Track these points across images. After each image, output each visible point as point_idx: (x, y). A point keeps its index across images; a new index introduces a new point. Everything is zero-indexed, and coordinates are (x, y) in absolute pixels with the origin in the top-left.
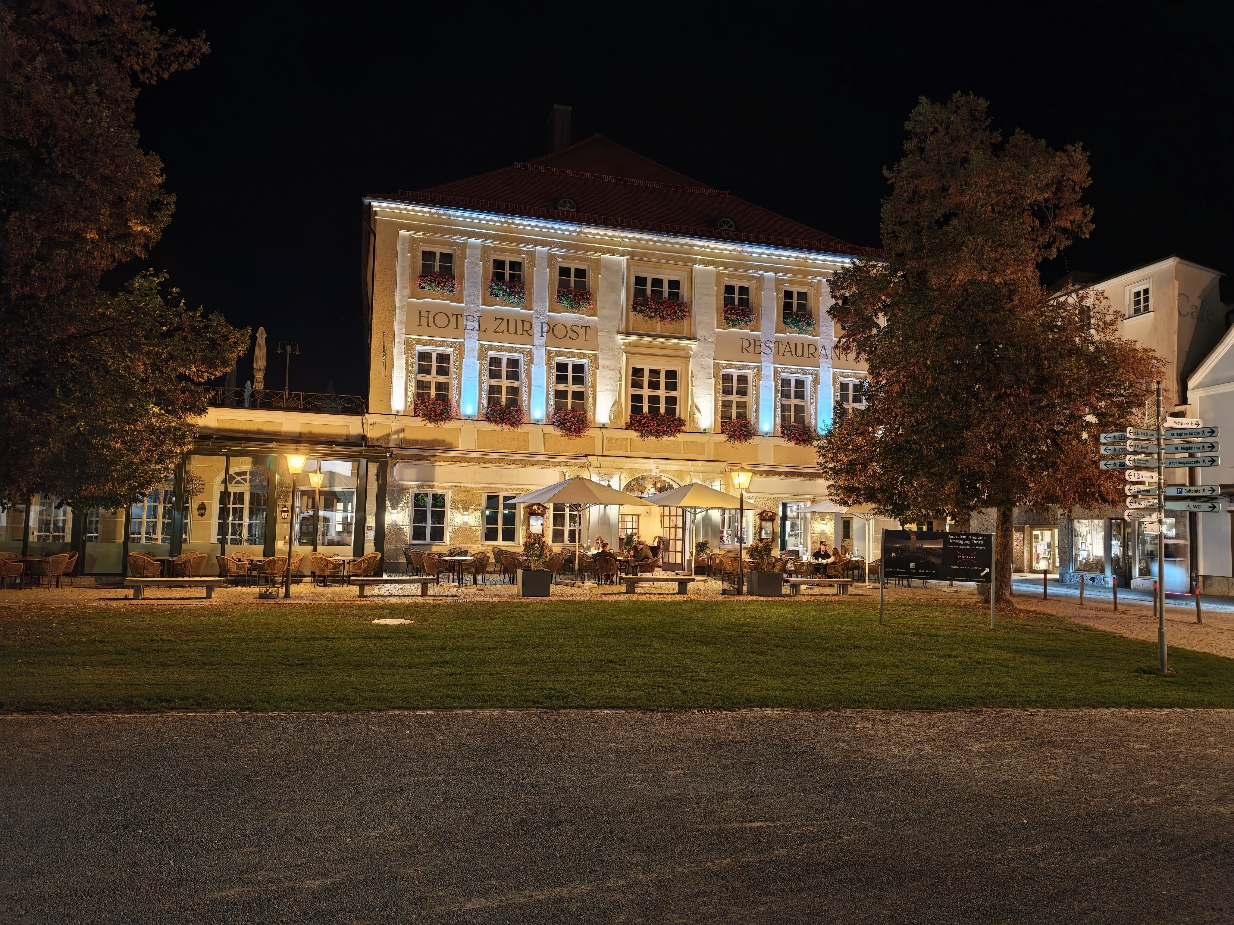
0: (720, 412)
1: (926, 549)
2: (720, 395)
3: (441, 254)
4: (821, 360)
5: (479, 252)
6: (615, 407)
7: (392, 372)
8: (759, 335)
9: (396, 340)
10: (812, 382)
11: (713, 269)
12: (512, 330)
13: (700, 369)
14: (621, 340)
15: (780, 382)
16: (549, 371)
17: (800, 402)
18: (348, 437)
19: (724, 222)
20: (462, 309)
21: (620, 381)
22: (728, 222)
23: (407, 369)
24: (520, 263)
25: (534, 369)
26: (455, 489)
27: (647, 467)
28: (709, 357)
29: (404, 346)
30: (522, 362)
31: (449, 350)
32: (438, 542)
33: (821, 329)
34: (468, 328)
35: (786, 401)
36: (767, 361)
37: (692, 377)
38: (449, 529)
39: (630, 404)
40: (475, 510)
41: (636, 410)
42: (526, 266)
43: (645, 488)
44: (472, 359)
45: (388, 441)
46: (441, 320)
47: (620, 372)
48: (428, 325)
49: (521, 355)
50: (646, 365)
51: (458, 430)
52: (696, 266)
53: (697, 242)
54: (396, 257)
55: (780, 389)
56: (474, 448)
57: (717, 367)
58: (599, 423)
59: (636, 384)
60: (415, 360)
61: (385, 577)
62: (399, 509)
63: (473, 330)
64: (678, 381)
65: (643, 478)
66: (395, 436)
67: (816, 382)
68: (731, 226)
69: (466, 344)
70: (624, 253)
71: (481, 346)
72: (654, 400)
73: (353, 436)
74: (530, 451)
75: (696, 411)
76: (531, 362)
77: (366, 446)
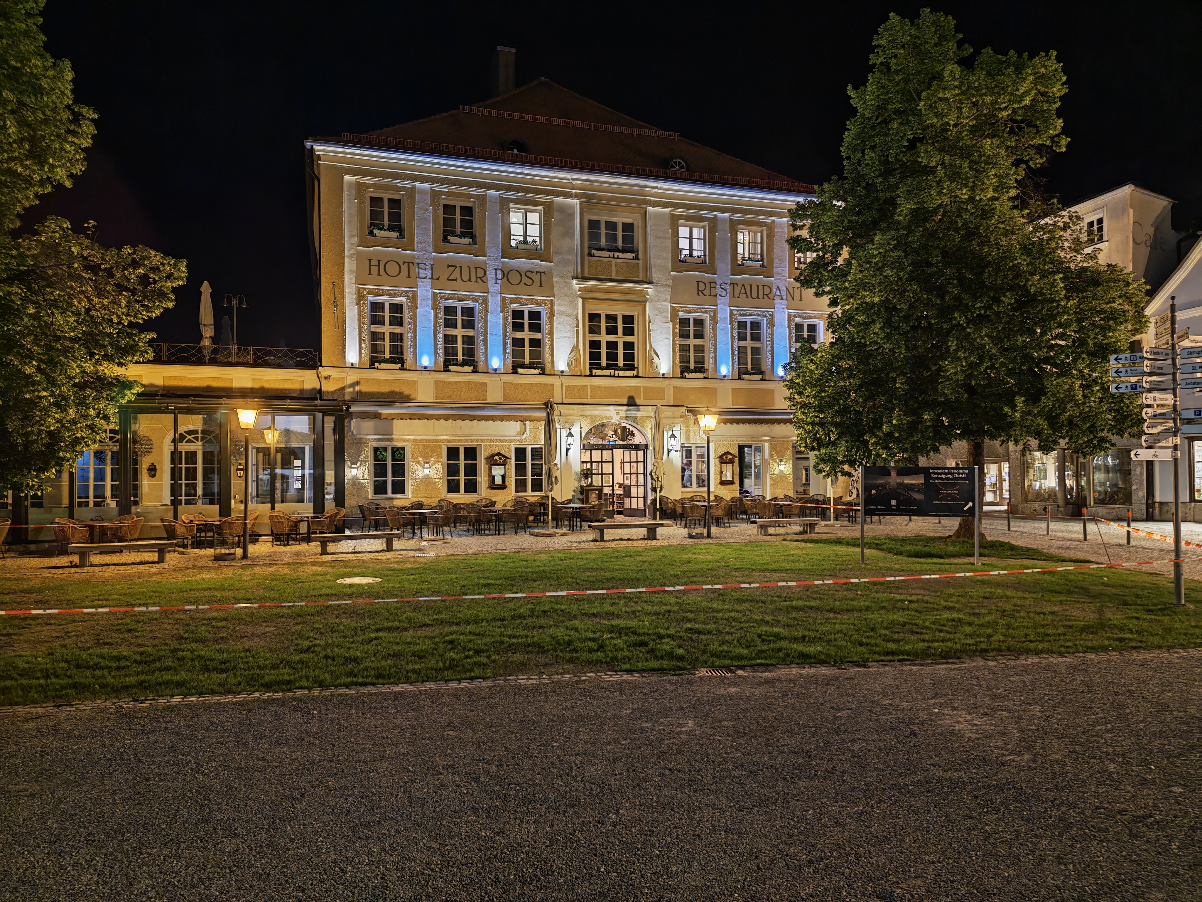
0: (678, 356)
1: (907, 484)
2: (677, 339)
3: (390, 200)
4: (776, 302)
5: (428, 197)
6: (573, 354)
7: (344, 323)
8: (714, 278)
9: (347, 290)
10: (768, 323)
11: (667, 210)
12: (465, 277)
13: (656, 312)
14: (576, 285)
15: (736, 324)
16: (505, 319)
17: (756, 344)
18: (302, 391)
19: (675, 163)
20: (414, 257)
21: (578, 327)
22: (680, 163)
23: (359, 320)
24: (471, 208)
25: (489, 317)
26: (415, 442)
27: (608, 414)
28: (665, 301)
29: (355, 297)
30: (477, 311)
31: (403, 300)
32: (400, 496)
33: (776, 270)
34: (421, 276)
35: (742, 344)
36: (723, 303)
37: (650, 322)
38: (410, 481)
39: (588, 350)
40: (436, 462)
41: (594, 356)
42: (478, 210)
43: (607, 435)
44: (427, 309)
45: (344, 395)
46: (392, 268)
47: (577, 318)
48: (379, 275)
49: (476, 303)
50: (603, 310)
51: (415, 381)
52: (650, 208)
53: (649, 184)
54: (342, 203)
55: (736, 331)
56: (432, 399)
57: (674, 311)
58: (557, 371)
59: (593, 330)
60: (367, 310)
61: (348, 533)
62: (359, 464)
63: (425, 278)
64: (636, 326)
65: (603, 425)
66: (351, 390)
67: (772, 324)
68: (682, 167)
69: (419, 293)
70: (577, 196)
71: (435, 295)
72: (612, 345)
73: (306, 390)
74: (489, 401)
75: (654, 356)
76: (486, 311)
77: (321, 399)
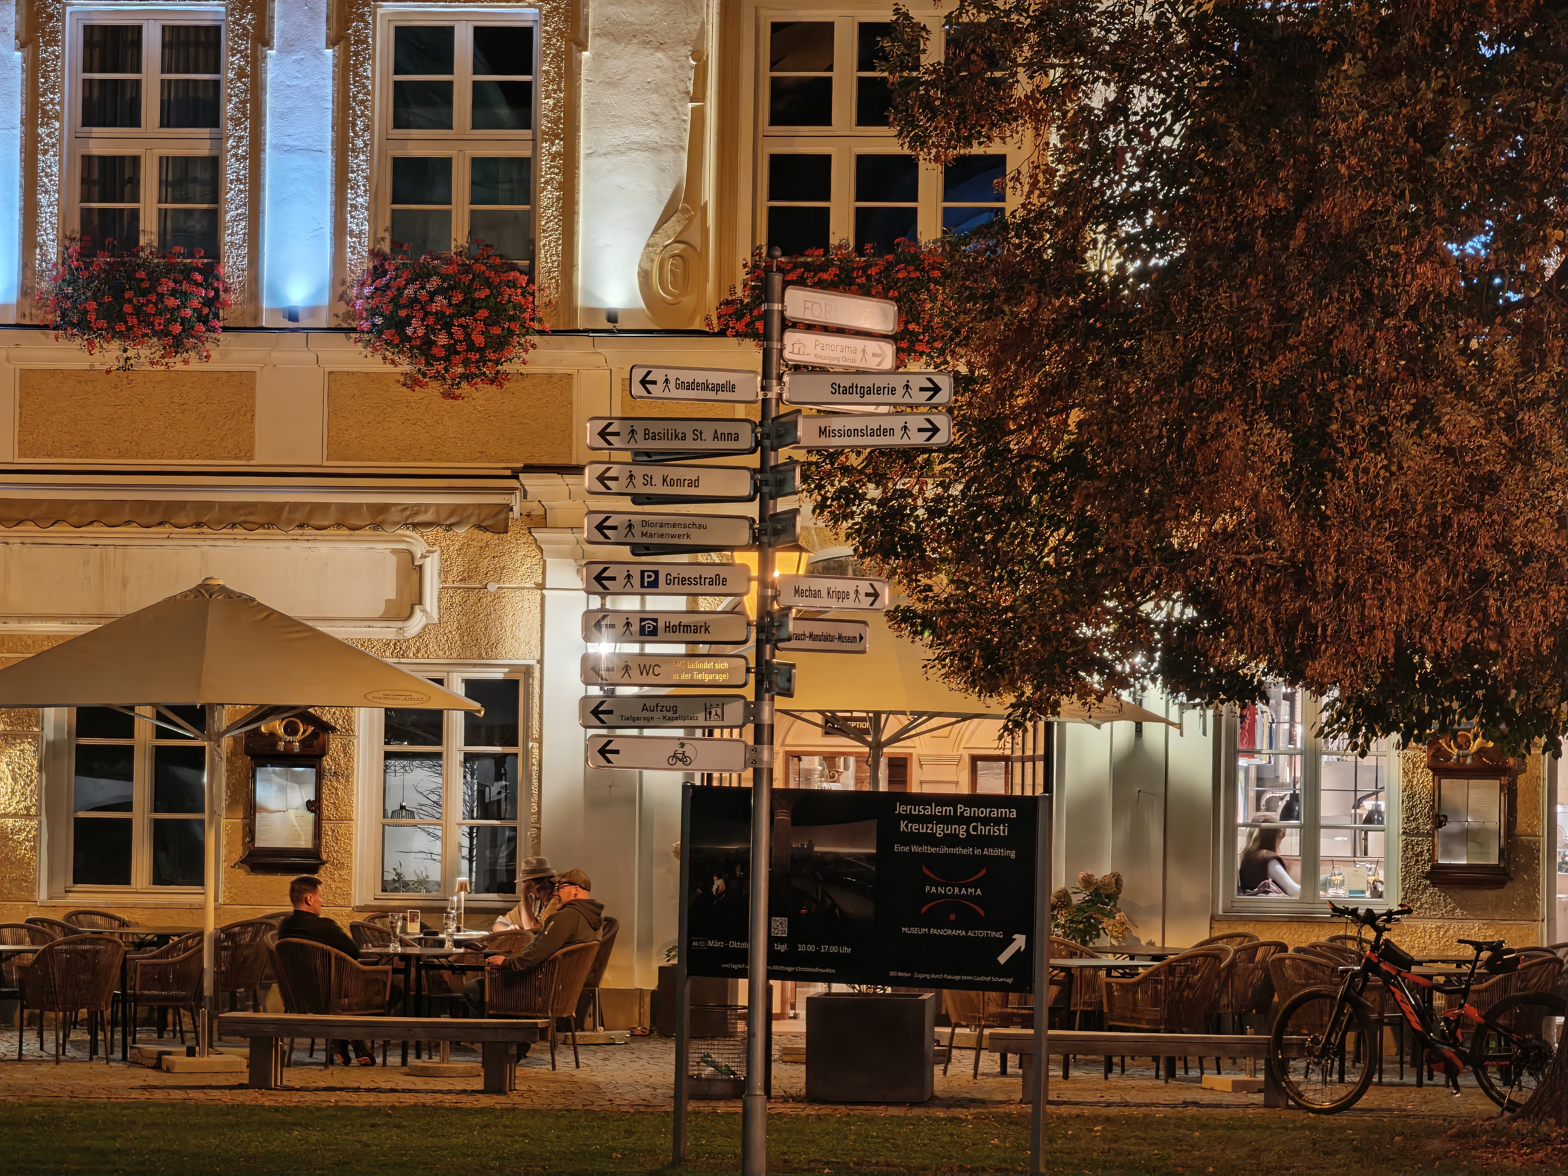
6: (674, 226)
16: (353, 71)
30: (226, 40)
39: (759, 205)
40: (9, 738)
47: (698, 55)
49: (221, 8)
50: (846, 8)
58: (592, 312)
72: (888, 177)
74: (262, 458)
76: (263, 36)
